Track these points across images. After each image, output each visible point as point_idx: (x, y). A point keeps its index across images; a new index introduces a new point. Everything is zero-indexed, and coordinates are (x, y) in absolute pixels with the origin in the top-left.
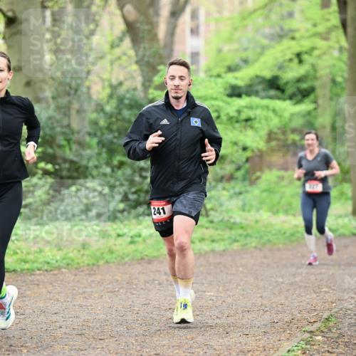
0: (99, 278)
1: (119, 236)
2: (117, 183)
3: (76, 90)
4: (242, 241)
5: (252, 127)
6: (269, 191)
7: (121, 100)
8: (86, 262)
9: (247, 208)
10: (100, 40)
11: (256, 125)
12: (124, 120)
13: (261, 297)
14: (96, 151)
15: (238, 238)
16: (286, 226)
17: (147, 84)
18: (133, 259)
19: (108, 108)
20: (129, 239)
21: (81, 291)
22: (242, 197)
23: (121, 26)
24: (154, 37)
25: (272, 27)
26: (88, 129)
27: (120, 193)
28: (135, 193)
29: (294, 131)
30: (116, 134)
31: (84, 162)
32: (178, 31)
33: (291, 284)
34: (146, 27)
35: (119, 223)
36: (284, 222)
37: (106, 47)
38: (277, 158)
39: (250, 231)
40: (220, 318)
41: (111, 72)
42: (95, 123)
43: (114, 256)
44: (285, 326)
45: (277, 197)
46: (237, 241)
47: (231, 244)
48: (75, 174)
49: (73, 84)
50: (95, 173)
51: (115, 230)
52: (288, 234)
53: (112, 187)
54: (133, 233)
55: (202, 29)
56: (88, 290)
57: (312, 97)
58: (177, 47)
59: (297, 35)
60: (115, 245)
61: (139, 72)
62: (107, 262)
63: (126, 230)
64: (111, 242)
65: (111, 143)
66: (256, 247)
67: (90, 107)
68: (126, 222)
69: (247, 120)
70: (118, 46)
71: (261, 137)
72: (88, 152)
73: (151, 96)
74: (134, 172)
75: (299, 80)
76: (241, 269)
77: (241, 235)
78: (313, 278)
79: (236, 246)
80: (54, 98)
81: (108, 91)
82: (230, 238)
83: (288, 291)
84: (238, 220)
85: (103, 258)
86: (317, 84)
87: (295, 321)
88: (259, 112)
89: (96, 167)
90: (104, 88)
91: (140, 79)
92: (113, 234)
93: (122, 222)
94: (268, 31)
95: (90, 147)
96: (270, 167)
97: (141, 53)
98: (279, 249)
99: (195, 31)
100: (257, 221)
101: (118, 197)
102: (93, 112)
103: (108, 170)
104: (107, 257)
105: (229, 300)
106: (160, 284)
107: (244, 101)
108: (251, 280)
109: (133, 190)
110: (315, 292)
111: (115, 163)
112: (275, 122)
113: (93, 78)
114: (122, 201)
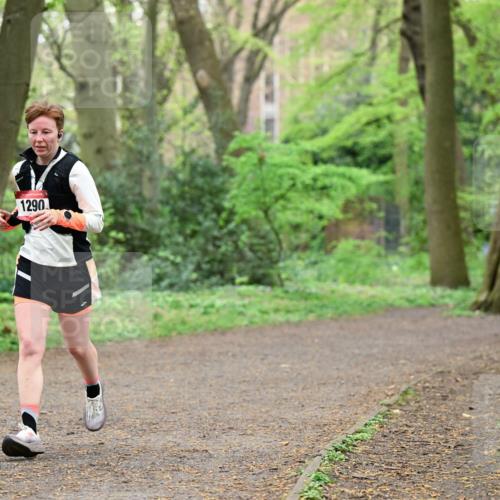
0: (171, 349)
1: (192, 306)
2: (190, 253)
3: (148, 158)
4: (318, 312)
5: (328, 196)
6: (345, 261)
7: (194, 167)
8: (159, 333)
9: (323, 277)
10: (173, 107)
11: (333, 193)
12: (197, 187)
13: (337, 369)
14: (168, 219)
15: (314, 308)
16: (363, 297)
17: (220, 151)
18: (206, 330)
19: (181, 176)
20: (202, 310)
21: (153, 363)
22: (317, 267)
23: (194, 92)
24: (227, 103)
25: (348, 93)
26: (160, 197)
27: (192, 263)
28: (208, 262)
29: (372, 199)
30: (189, 202)
31: (156, 231)
32: (253, 97)
33: (368, 356)
34: (219, 93)
35: (191, 292)
36: (360, 292)
37: (179, 113)
38: (353, 227)
39: (326, 302)
40: (295, 391)
41: (184, 139)
42: (167, 191)
43: (187, 327)
44: (362, 399)
45: (354, 267)
46: (311, 311)
47: (307, 314)
48: (147, 243)
49: (145, 151)
50: (167, 242)
51: (187, 300)
52: (365, 304)
53: (185, 257)
54: (206, 303)
55: (277, 95)
56: (160, 362)
57: (389, 164)
58: (251, 114)
59: (375, 101)
60: (188, 315)
61: (212, 139)
62: (180, 333)
63: (198, 301)
64: (184, 313)
65: (184, 211)
66: (332, 319)
67: (161, 175)
68: (199, 292)
69: (324, 188)
70: (191, 112)
71: (337, 206)
72: (160, 221)
73: (224, 164)
74: (207, 240)
75: (377, 145)
76: (316, 340)
77: (316, 306)
78: (390, 349)
79: (311, 317)
80: (124, 165)
81: (181, 159)
82: (305, 308)
83: (365, 363)
84: (314, 290)
85: (175, 329)
86: (395, 151)
87: (372, 394)
88: (335, 180)
89: (169, 236)
90: (177, 156)
91: (212, 146)
92: (186, 304)
93: (195, 292)
94: (344, 97)
95: (162, 215)
96: (346, 235)
97: (214, 119)
98: (355, 321)
99: (269, 98)
100: (333, 292)
101: (191, 267)
102: (164, 180)
103: (180, 239)
104: (180, 328)
105: (305, 373)
106: (234, 356)
107: (320, 169)
108: (327, 352)
109: (207, 259)
110: (393, 365)
111: (188, 231)
112: (352, 191)
113: (165, 145)
114: (195, 271)
